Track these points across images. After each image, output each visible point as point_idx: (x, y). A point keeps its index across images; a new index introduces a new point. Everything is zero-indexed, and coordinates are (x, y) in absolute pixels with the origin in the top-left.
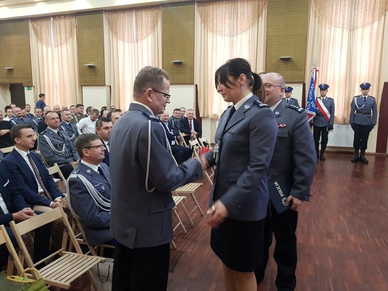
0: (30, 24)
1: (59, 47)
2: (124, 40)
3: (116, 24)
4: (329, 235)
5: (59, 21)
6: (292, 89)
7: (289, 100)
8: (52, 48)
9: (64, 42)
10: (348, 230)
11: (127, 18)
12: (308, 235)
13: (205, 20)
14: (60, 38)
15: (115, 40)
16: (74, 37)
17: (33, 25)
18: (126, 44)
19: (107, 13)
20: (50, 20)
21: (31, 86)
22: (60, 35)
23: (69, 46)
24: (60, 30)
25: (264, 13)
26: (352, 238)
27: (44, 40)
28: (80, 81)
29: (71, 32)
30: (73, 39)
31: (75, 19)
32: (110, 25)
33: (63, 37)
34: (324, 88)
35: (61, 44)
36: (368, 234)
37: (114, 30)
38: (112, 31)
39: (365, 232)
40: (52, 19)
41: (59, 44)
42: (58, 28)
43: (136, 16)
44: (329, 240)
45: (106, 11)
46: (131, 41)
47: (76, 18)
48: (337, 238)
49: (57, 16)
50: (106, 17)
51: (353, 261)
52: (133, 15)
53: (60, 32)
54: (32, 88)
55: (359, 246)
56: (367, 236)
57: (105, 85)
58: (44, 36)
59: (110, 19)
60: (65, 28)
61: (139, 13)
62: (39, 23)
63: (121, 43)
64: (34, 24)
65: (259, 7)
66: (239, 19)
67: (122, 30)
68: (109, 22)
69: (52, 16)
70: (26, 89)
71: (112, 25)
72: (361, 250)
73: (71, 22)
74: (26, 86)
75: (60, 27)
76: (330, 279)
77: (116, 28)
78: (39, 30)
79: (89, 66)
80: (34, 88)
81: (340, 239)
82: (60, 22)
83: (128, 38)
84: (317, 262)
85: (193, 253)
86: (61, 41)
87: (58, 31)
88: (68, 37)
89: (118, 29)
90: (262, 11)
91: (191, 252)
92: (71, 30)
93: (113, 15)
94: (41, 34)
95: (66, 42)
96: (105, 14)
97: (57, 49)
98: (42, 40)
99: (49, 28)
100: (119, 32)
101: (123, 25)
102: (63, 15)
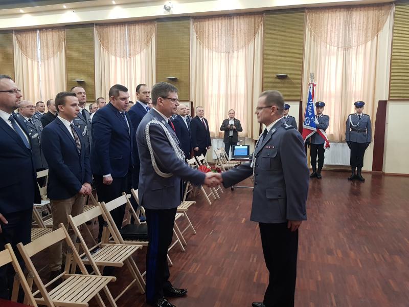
0: (14, 36)
1: (46, 61)
2: (116, 56)
3: (108, 40)
4: (330, 252)
5: (45, 34)
6: (289, 107)
7: (286, 117)
8: (38, 62)
9: (52, 55)
10: (347, 246)
11: (119, 32)
12: (309, 252)
13: (200, 35)
14: (47, 52)
15: (106, 54)
16: (62, 51)
17: (17, 38)
18: (118, 59)
19: (98, 27)
20: (36, 33)
22: (47, 48)
23: (57, 61)
24: (47, 44)
25: (261, 30)
26: (352, 254)
27: (30, 53)
29: (59, 46)
30: (61, 52)
31: (63, 32)
32: (101, 39)
33: (51, 51)
34: (321, 106)
35: (48, 58)
36: (367, 249)
37: (105, 45)
38: (103, 45)
39: (364, 248)
40: (38, 31)
41: (46, 58)
42: (45, 41)
43: (129, 30)
44: (329, 256)
45: (96, 24)
46: (124, 57)
47: (64, 31)
48: (337, 254)
49: (43, 29)
50: (97, 31)
51: (353, 276)
52: (125, 29)
53: (47, 46)
55: (358, 261)
56: (366, 252)
58: (29, 49)
60: (53, 41)
61: (132, 27)
62: (24, 35)
63: (112, 58)
64: (19, 36)
65: (255, 24)
66: (235, 36)
67: (114, 45)
68: (100, 34)
69: (38, 29)
71: (103, 39)
72: (360, 266)
73: (59, 35)
75: (47, 40)
76: (332, 294)
77: (108, 42)
78: (24, 43)
79: (78, 81)
81: (340, 255)
82: (47, 35)
83: (120, 53)
84: (319, 279)
85: (195, 273)
86: (47, 55)
87: (45, 44)
88: (55, 52)
89: (110, 43)
90: (258, 28)
91: (193, 272)
92: (59, 43)
93: (105, 29)
94: (26, 47)
95: (54, 56)
96: (96, 27)
97: (43, 63)
98: (27, 53)
99: (35, 41)
100: (111, 46)
101: (115, 39)
102: (50, 28)
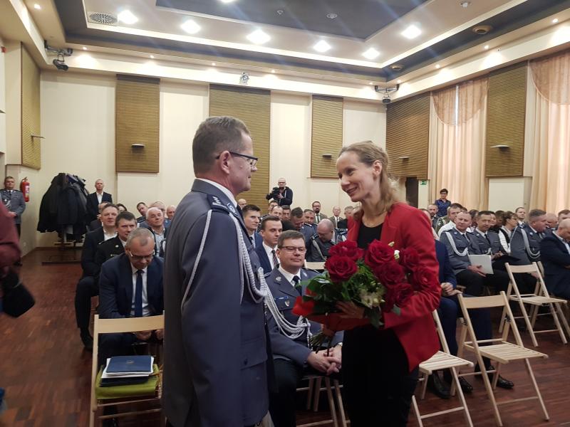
0: (431, 98)
1: (464, 124)
2: (559, 102)
3: (548, 79)
5: (465, 88)
8: (455, 127)
9: (470, 115)
11: (566, 64)
14: (466, 111)
15: (544, 103)
16: (483, 109)
17: (434, 100)
18: (563, 107)
19: (534, 64)
20: (455, 89)
21: (426, 180)
22: (466, 107)
23: (476, 122)
24: (466, 100)
27: (446, 117)
28: (486, 171)
29: (481, 102)
31: (486, 82)
32: (538, 81)
33: (470, 110)
35: (466, 120)
37: (543, 88)
38: (540, 89)
40: (457, 87)
41: (464, 120)
42: (464, 98)
45: (532, 60)
47: (488, 79)
49: (461, 83)
50: (533, 70)
53: (466, 104)
54: (427, 182)
57: (521, 176)
58: (446, 112)
59: (539, 72)
60: (473, 97)
62: (442, 95)
63: (553, 107)
64: (437, 97)
67: (556, 86)
68: (537, 77)
69: (457, 83)
70: (420, 183)
71: (540, 81)
73: (481, 88)
74: (421, 180)
75: (467, 96)
77: (548, 83)
78: (440, 105)
79: (500, 148)
80: (429, 183)
82: (467, 90)
86: (466, 116)
87: (464, 103)
88: (475, 109)
89: (550, 85)
92: (481, 97)
93: (544, 65)
94: (443, 110)
95: (473, 117)
96: (531, 66)
97: (460, 127)
98: (443, 117)
99: (453, 100)
100: (552, 88)
101: (560, 78)
102: (470, 80)
